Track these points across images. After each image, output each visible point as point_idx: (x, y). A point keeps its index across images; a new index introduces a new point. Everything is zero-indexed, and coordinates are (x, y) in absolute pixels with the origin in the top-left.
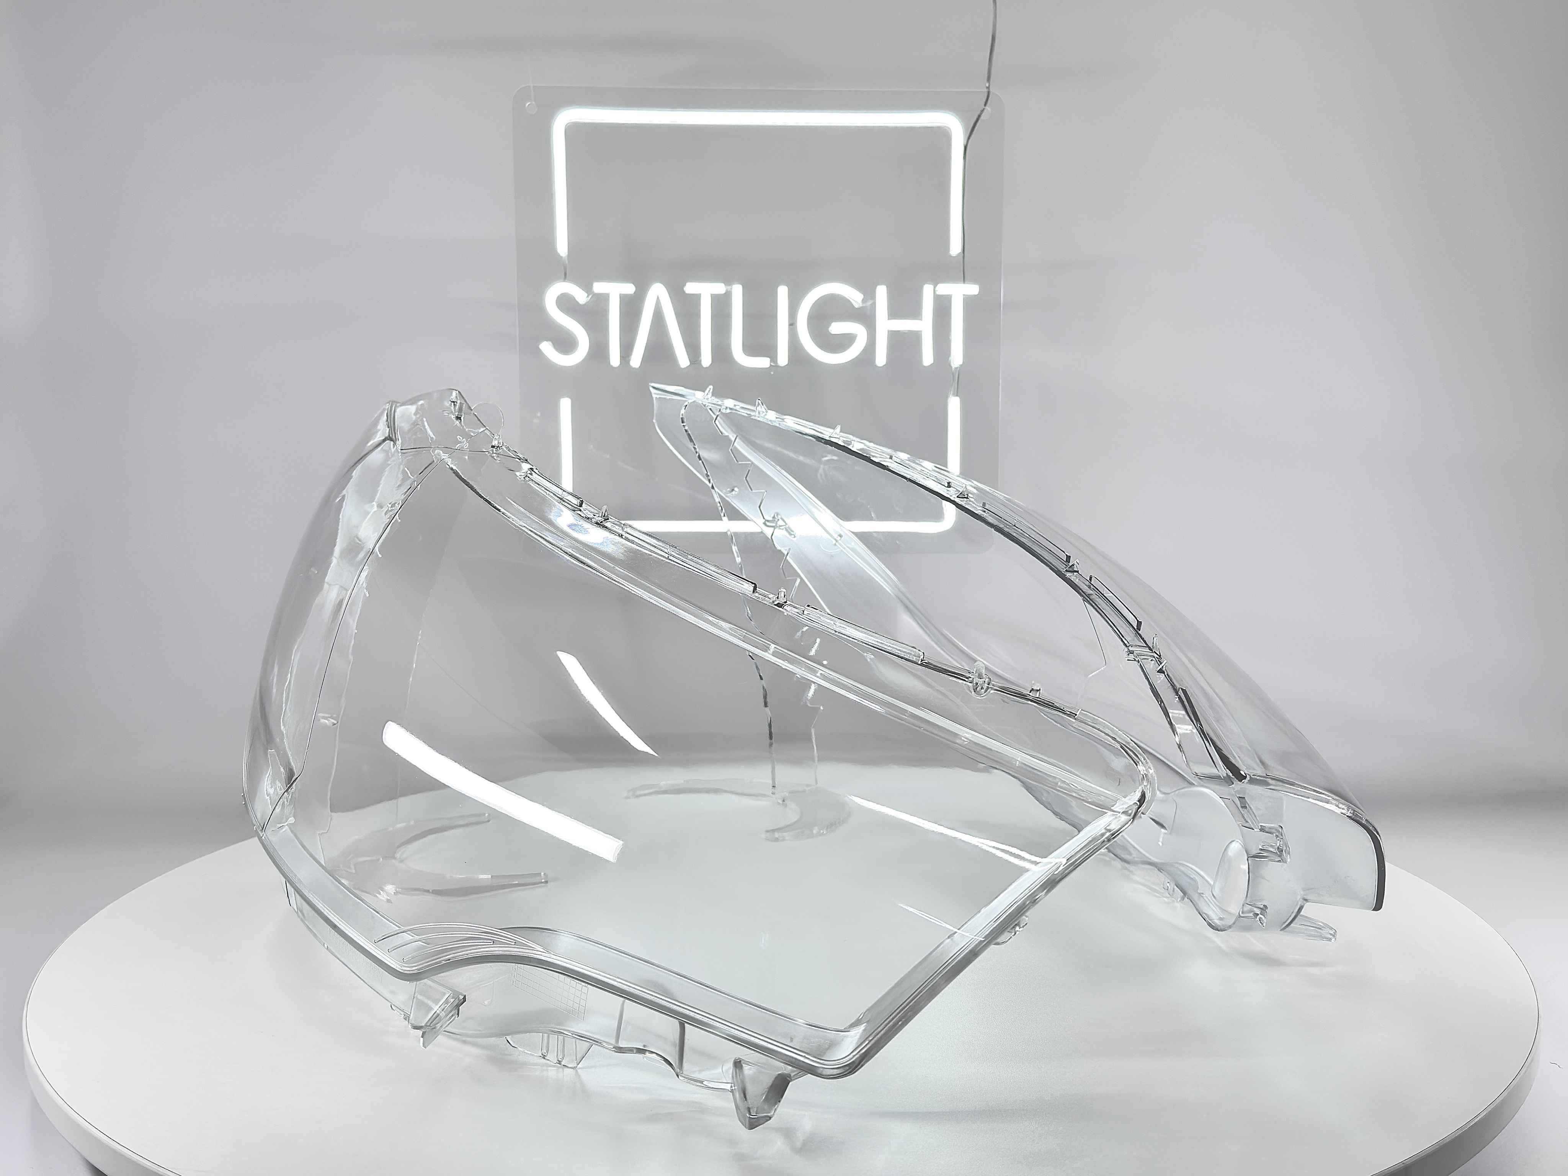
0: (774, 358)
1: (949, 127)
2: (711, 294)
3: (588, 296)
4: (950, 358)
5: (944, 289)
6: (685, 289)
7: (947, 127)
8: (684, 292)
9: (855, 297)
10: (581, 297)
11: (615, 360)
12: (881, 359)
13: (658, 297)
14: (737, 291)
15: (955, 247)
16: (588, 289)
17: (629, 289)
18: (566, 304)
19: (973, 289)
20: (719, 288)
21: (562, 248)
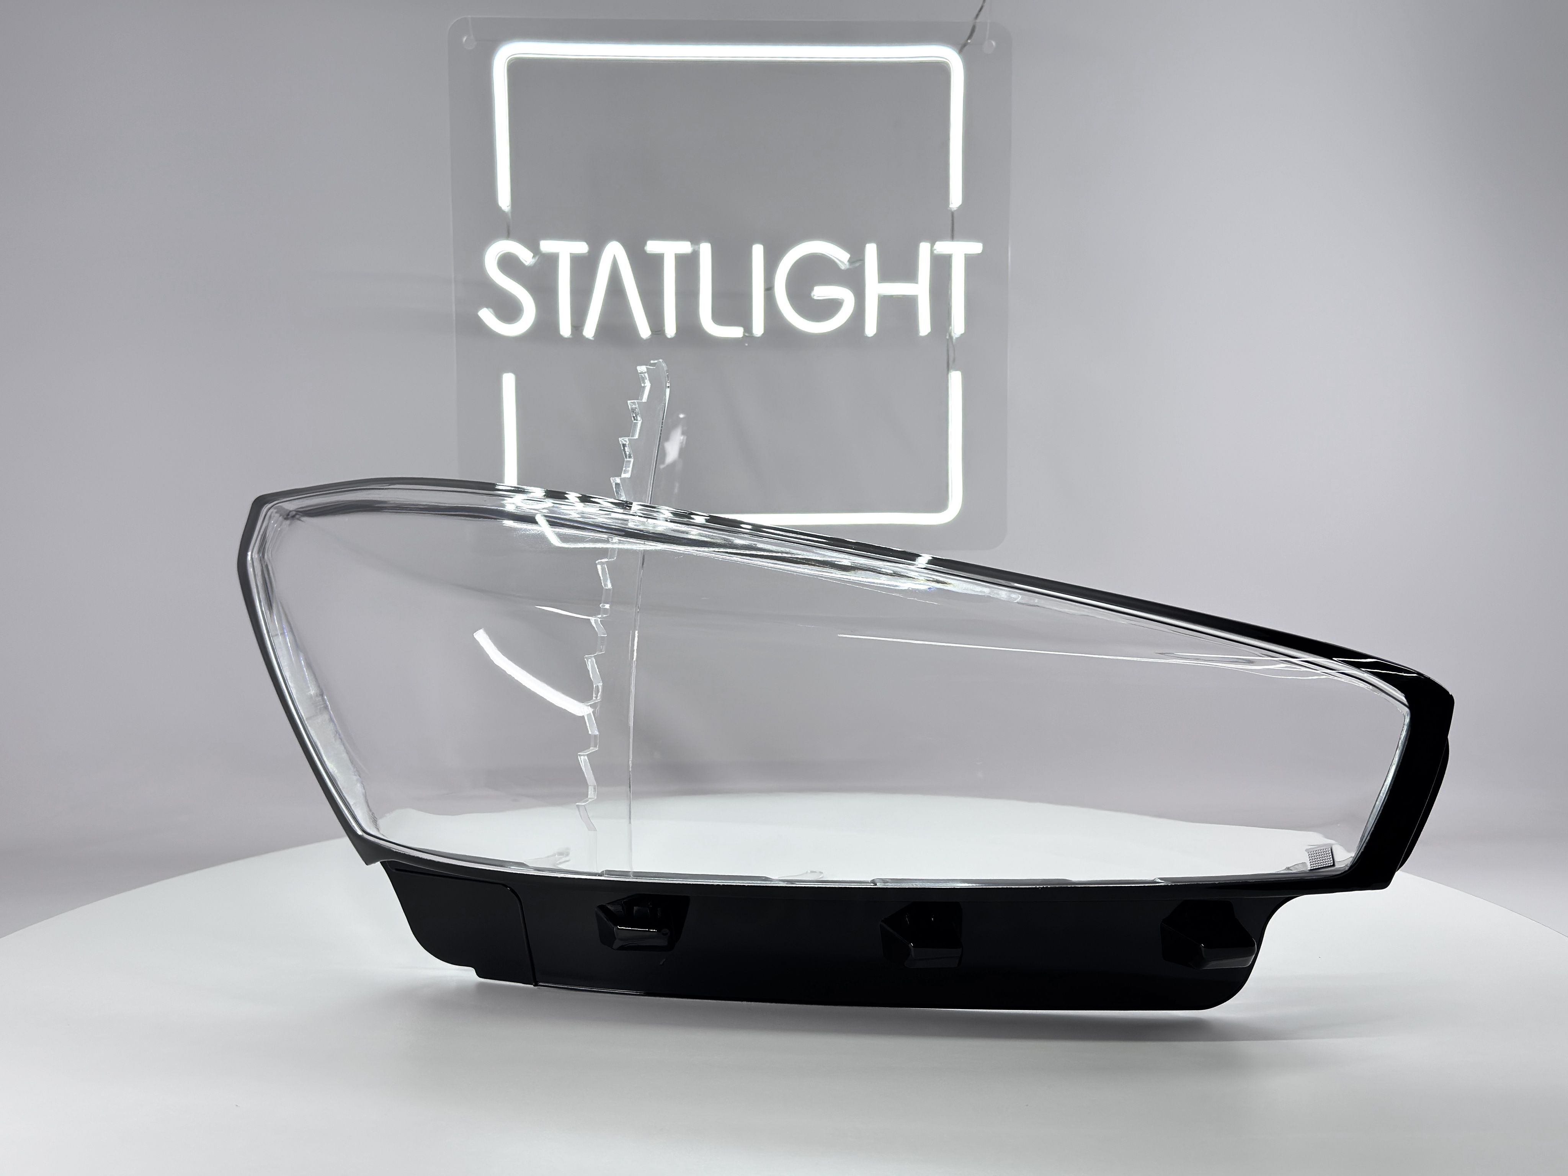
0: (748, 328)
1: (949, 63)
2: (675, 254)
3: (534, 257)
4: (950, 328)
5: (943, 247)
6: (645, 248)
7: (944, 62)
8: (644, 252)
9: (840, 256)
10: (526, 257)
11: (565, 329)
12: (871, 328)
13: (614, 256)
14: (705, 250)
15: (956, 199)
16: (534, 248)
17: (581, 248)
18: (508, 264)
19: (976, 248)
20: (685, 247)
21: (504, 200)
